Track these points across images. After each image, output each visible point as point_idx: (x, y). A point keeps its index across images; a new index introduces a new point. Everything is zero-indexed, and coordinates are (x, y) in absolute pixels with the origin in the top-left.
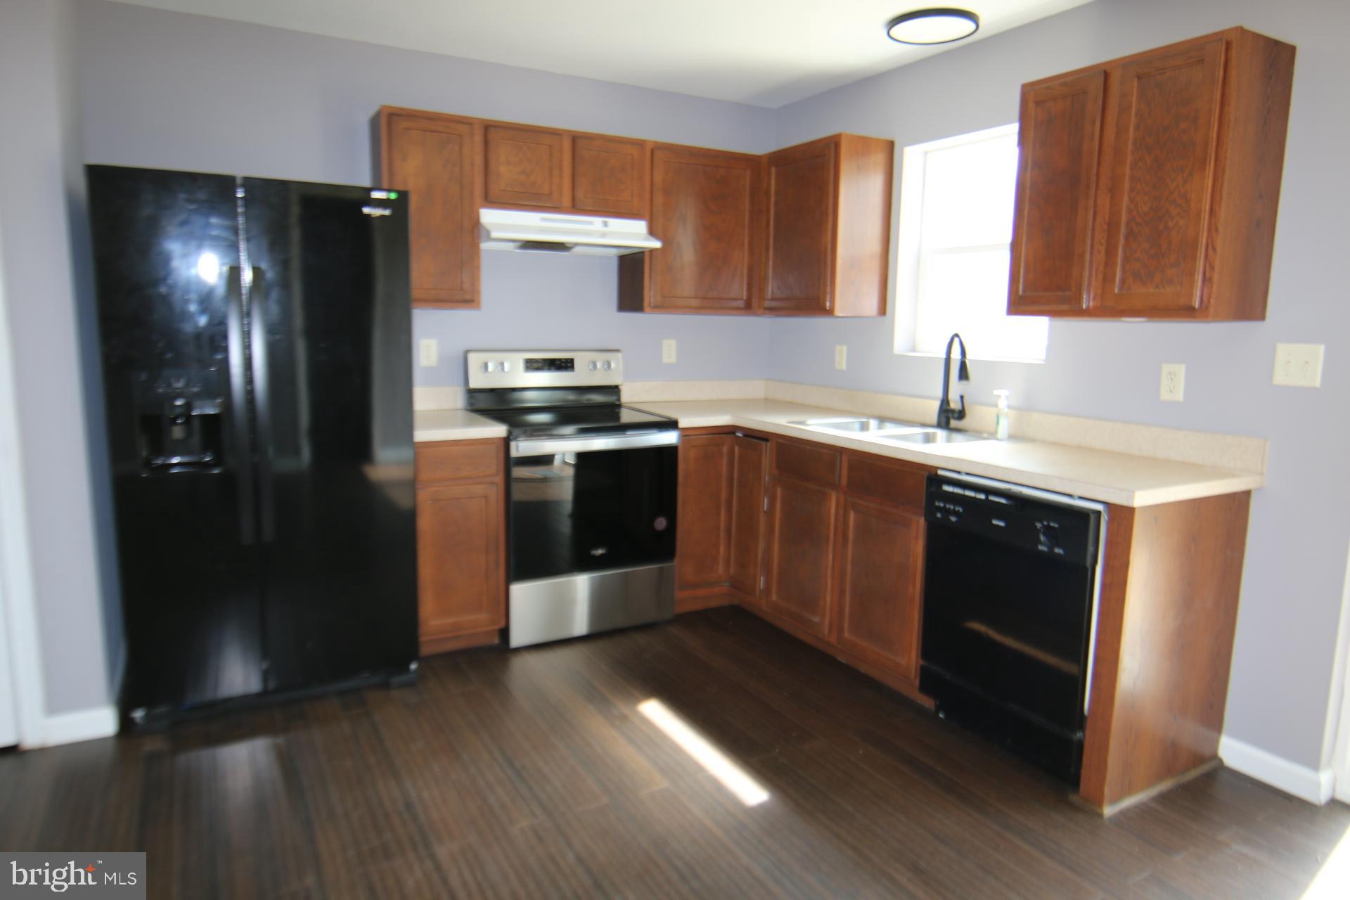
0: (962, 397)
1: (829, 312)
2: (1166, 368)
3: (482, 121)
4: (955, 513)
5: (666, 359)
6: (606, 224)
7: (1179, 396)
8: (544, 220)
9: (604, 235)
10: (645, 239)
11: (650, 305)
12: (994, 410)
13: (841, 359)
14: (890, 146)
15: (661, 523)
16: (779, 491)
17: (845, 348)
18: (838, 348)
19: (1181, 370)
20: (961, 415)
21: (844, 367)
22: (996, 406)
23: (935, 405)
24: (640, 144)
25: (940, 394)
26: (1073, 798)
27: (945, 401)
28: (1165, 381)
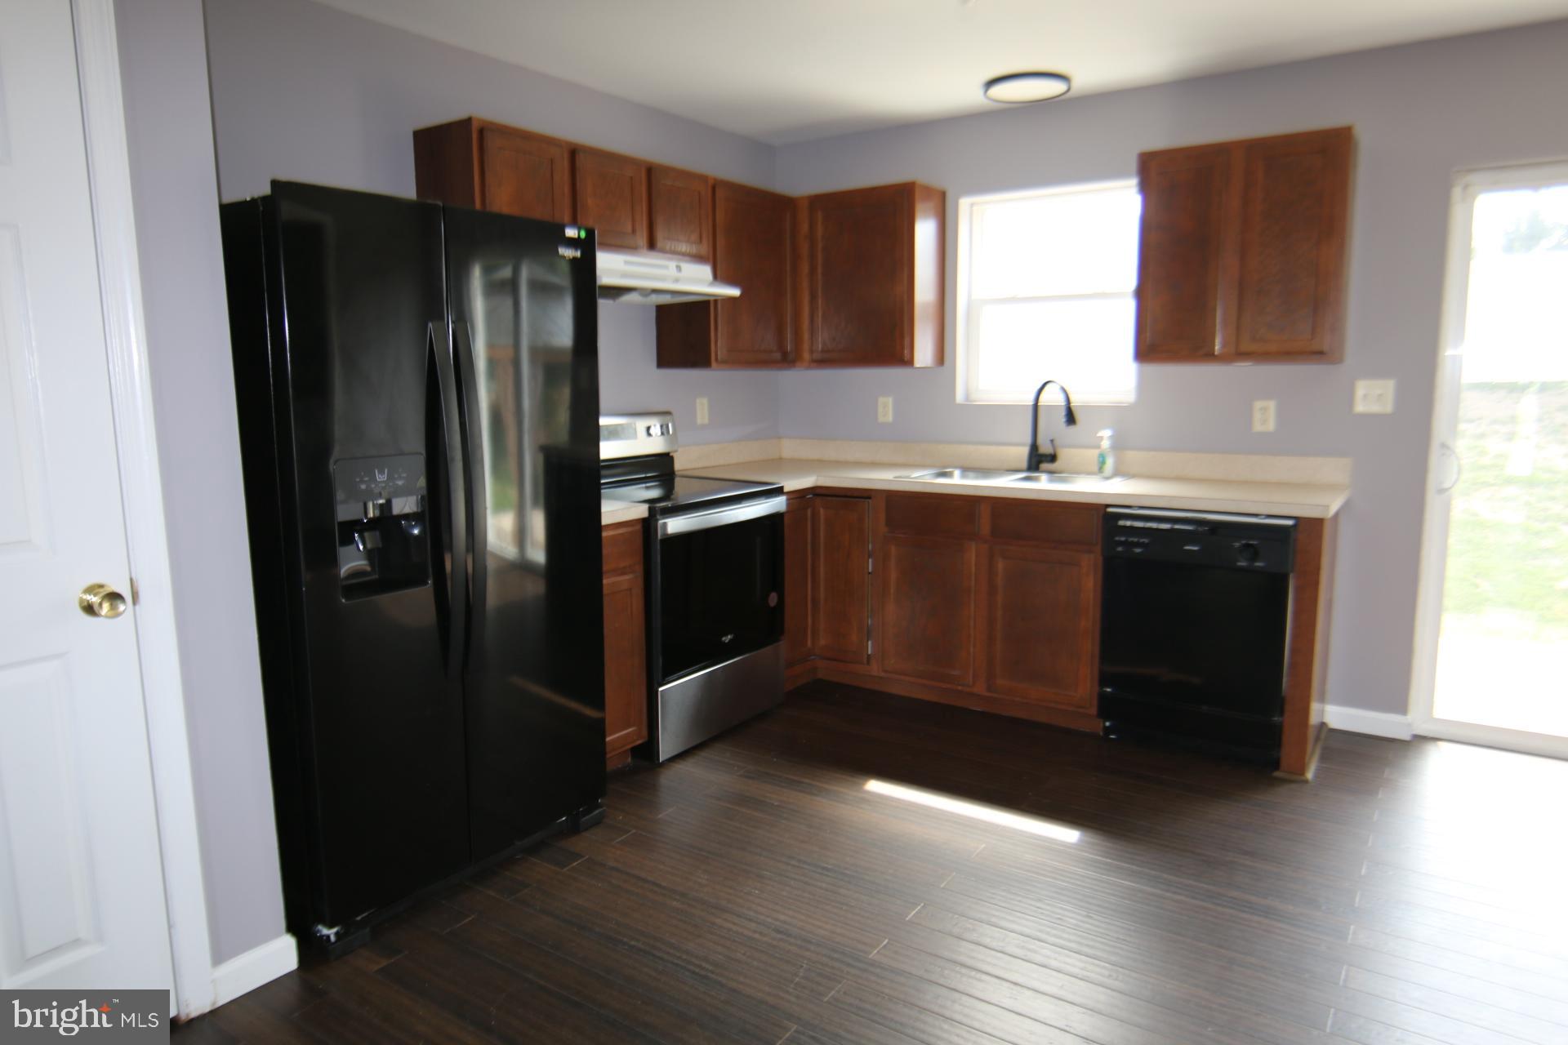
0: (1052, 441)
1: (910, 362)
2: (1258, 405)
3: (568, 144)
4: (1138, 545)
5: (699, 421)
6: (679, 268)
7: (1271, 426)
8: (626, 263)
9: (677, 280)
10: (711, 284)
11: (716, 359)
12: (1096, 452)
13: (886, 409)
14: (943, 195)
15: (773, 599)
16: (893, 549)
17: (890, 401)
18: (881, 400)
19: (1271, 405)
20: (1053, 458)
21: (890, 418)
22: (1099, 447)
23: (1024, 451)
24: (703, 178)
25: (1028, 440)
26: (1277, 774)
27: (1034, 447)
28: (1257, 416)
